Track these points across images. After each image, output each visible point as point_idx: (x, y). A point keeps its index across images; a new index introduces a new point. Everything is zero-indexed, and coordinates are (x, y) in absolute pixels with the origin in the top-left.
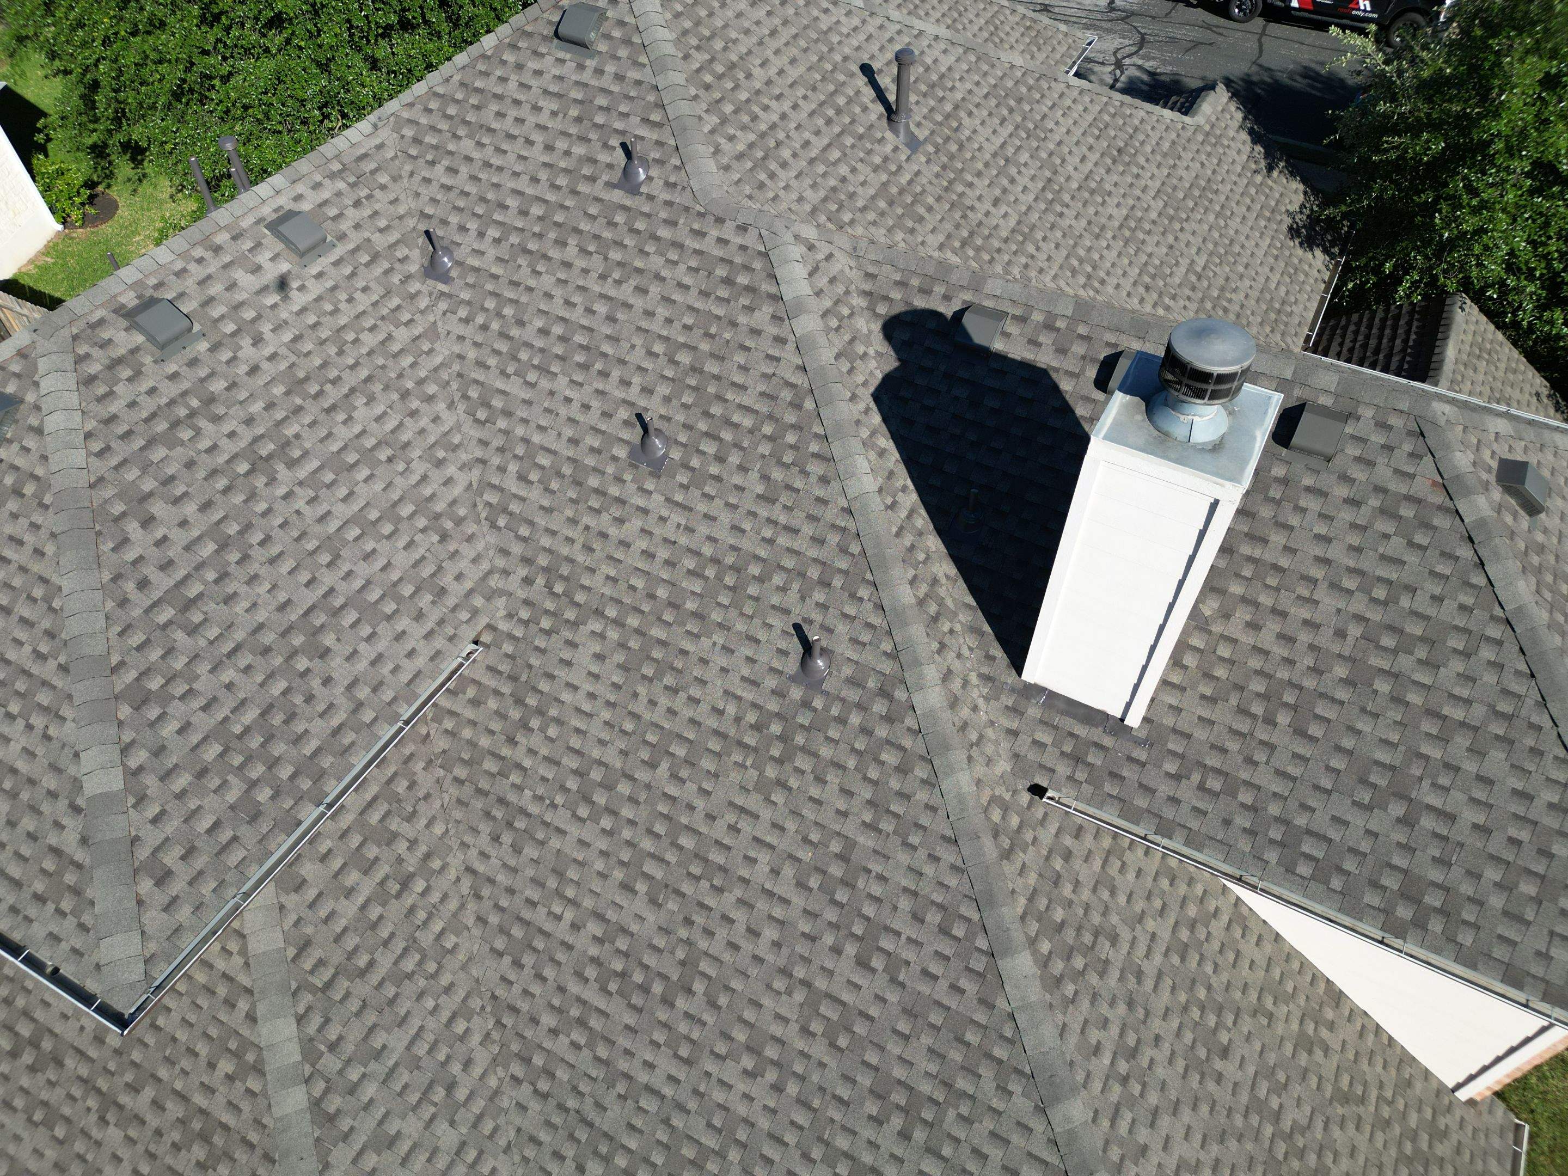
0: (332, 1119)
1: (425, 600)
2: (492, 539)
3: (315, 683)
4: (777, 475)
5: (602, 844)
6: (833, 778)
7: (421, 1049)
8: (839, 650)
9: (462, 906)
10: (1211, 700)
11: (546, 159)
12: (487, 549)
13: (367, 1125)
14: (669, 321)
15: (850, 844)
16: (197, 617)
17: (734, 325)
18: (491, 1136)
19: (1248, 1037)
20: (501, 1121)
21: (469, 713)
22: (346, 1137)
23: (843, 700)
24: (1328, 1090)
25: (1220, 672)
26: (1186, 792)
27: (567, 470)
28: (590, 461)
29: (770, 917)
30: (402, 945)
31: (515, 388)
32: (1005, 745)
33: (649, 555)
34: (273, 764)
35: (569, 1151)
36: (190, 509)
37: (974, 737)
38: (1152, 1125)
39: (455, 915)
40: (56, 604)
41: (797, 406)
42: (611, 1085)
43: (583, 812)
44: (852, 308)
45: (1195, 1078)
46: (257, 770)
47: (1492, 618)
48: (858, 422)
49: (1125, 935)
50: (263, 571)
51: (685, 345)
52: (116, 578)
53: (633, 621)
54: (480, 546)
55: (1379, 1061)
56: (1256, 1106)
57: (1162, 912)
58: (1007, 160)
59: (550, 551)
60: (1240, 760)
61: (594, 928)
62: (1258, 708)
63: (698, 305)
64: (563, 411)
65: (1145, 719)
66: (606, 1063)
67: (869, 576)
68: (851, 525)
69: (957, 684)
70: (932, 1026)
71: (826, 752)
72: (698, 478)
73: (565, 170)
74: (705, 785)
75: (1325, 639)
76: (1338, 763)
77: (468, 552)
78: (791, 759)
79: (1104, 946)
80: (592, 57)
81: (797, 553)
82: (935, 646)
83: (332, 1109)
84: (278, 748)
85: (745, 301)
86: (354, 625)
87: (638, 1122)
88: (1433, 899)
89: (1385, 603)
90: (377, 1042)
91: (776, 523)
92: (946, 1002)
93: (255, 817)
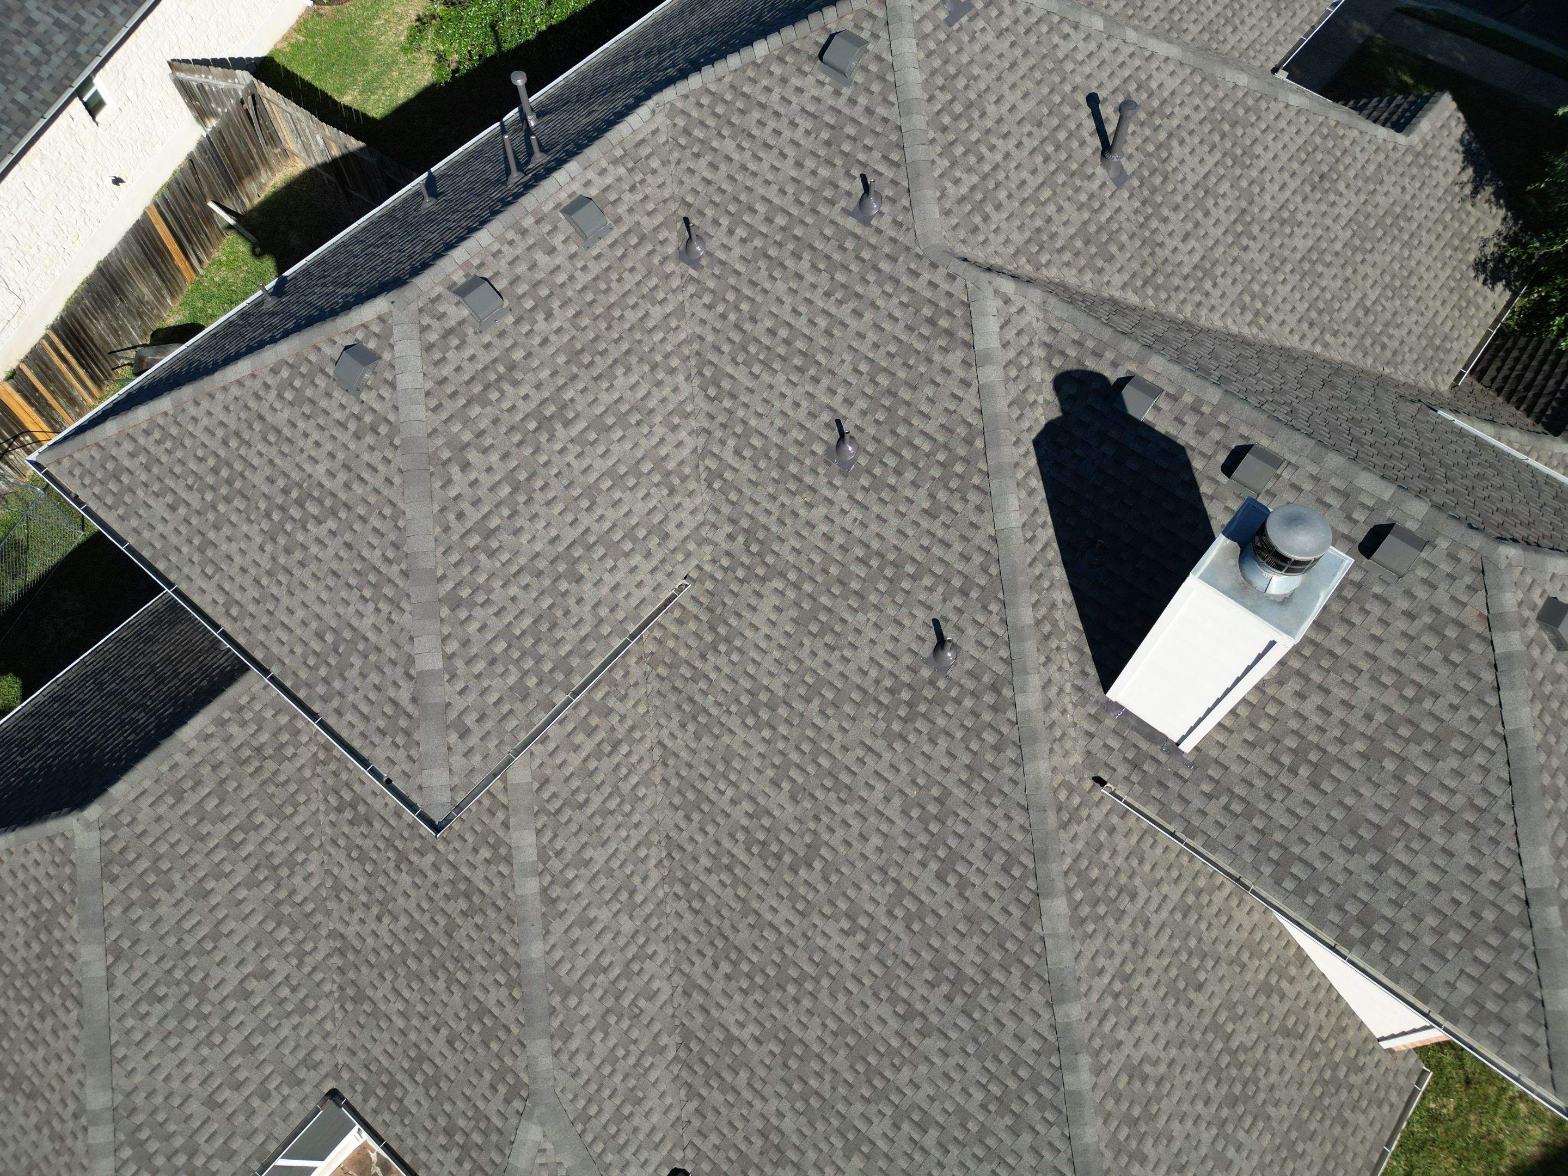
0: (554, 901)
1: (654, 542)
2: (707, 497)
3: (572, 601)
4: (942, 496)
5: (761, 748)
6: (943, 742)
7: (615, 864)
8: (965, 648)
9: (653, 768)
10: (1252, 745)
11: (794, 173)
12: (702, 504)
13: (575, 910)
14: (876, 346)
15: (947, 792)
16: (494, 545)
17: (930, 361)
18: (655, 930)
19: (1221, 979)
20: (663, 920)
21: (674, 629)
22: (562, 915)
23: (962, 686)
24: (1275, 1025)
25: (1264, 725)
26: (1214, 809)
27: (774, 454)
28: (793, 451)
29: (878, 830)
30: (609, 790)
31: (741, 374)
32: (1082, 742)
33: (828, 538)
34: (539, 659)
35: (709, 952)
36: (494, 458)
37: (1058, 734)
38: (1129, 1029)
39: (647, 773)
40: (401, 524)
41: (969, 442)
42: (745, 916)
43: (750, 721)
44: (1031, 358)
45: (1170, 1003)
46: (529, 664)
47: (1494, 733)
48: (1017, 464)
49: (1143, 894)
50: (542, 511)
51: (885, 370)
52: (443, 509)
53: (808, 587)
54: (698, 501)
55: (1324, 1011)
56: (1215, 1027)
57: (1177, 881)
58: (1206, 192)
59: (751, 517)
60: (1262, 794)
61: (747, 806)
62: (1286, 760)
63: (903, 337)
64: (777, 404)
65: (1196, 748)
66: (743, 900)
67: (1000, 595)
68: (994, 551)
69: (1054, 690)
70: (983, 932)
71: (941, 721)
72: (877, 485)
73: (809, 188)
74: (844, 724)
75: (1355, 719)
76: (1337, 814)
77: (688, 504)
78: (913, 721)
79: (1125, 901)
80: (848, 85)
81: (947, 564)
82: (1042, 659)
83: (554, 896)
84: (543, 649)
85: (942, 342)
86: (601, 559)
87: (761, 945)
88: (1381, 928)
89: (1411, 702)
90: (587, 854)
91: (934, 536)
92: (997, 918)
93: (525, 697)
